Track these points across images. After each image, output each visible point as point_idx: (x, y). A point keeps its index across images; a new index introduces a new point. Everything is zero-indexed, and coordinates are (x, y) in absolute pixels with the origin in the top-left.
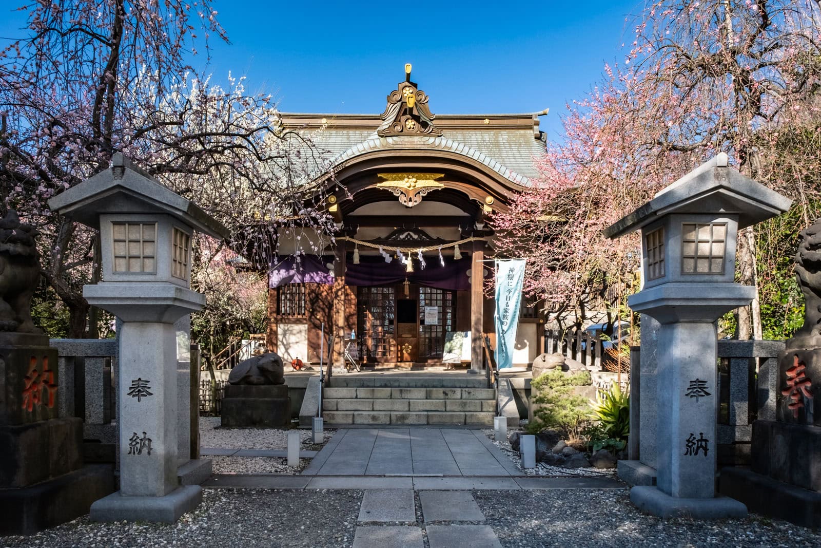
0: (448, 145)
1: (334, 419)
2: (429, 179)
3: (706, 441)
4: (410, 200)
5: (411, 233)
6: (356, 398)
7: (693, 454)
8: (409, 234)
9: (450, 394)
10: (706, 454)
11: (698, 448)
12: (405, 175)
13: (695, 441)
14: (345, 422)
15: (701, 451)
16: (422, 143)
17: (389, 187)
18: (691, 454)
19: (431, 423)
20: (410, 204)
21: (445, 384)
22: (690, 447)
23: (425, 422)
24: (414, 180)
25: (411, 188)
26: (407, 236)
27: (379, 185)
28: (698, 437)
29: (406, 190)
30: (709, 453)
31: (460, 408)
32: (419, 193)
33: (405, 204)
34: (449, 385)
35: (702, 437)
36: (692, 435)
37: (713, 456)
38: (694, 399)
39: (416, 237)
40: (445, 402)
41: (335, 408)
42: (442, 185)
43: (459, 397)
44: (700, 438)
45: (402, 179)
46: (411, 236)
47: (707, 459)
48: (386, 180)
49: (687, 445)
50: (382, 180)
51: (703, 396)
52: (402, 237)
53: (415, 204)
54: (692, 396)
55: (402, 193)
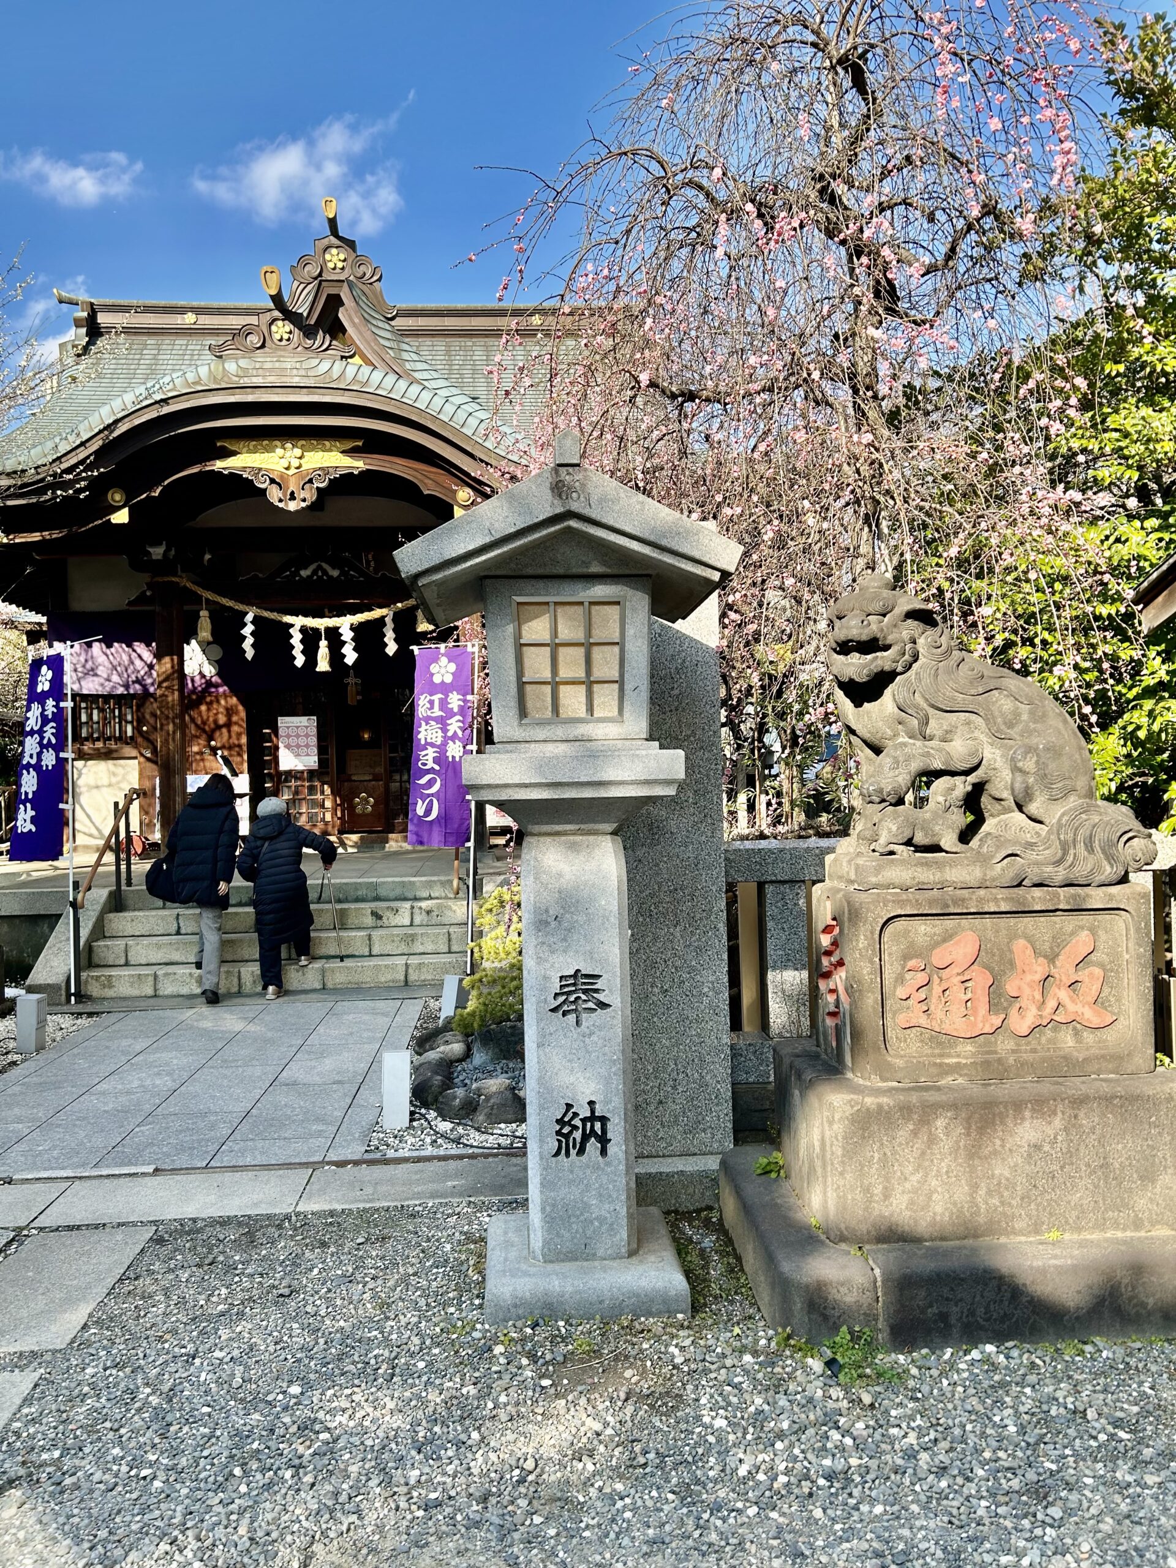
0: (360, 377)
1: (111, 986)
2: (330, 450)
3: (604, 1120)
4: (292, 497)
5: (325, 566)
6: (178, 933)
7: (573, 1152)
8: (320, 567)
9: (388, 914)
10: (604, 1152)
11: (585, 1138)
12: (278, 443)
13: (577, 1122)
14: (135, 992)
15: (593, 1145)
16: (303, 373)
17: (244, 469)
18: (568, 1154)
19: (330, 985)
20: (292, 506)
21: (382, 892)
22: (567, 1136)
23: (318, 985)
24: (298, 452)
25: (292, 471)
26: (315, 572)
27: (219, 465)
28: (585, 1112)
29: (282, 476)
30: (612, 1149)
31: (403, 948)
32: (310, 481)
33: (281, 505)
34: (392, 895)
35: (593, 1111)
36: (569, 1106)
37: (622, 1156)
38: (572, 1018)
39: (335, 573)
40: (370, 937)
41: (122, 962)
42: (358, 464)
43: (407, 922)
44: (588, 1114)
45: (270, 450)
46: (325, 572)
47: (608, 1164)
48: (234, 453)
49: (558, 1133)
50: (227, 454)
51: (593, 1010)
52: (304, 573)
53: (304, 505)
54: (564, 1014)
55: (272, 481)
